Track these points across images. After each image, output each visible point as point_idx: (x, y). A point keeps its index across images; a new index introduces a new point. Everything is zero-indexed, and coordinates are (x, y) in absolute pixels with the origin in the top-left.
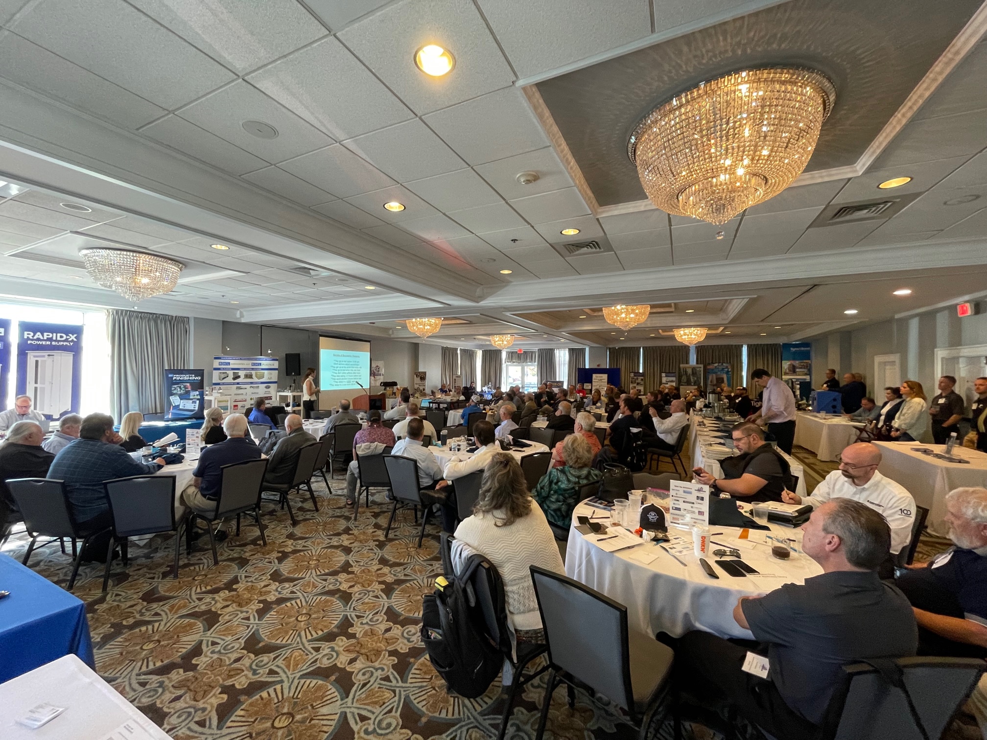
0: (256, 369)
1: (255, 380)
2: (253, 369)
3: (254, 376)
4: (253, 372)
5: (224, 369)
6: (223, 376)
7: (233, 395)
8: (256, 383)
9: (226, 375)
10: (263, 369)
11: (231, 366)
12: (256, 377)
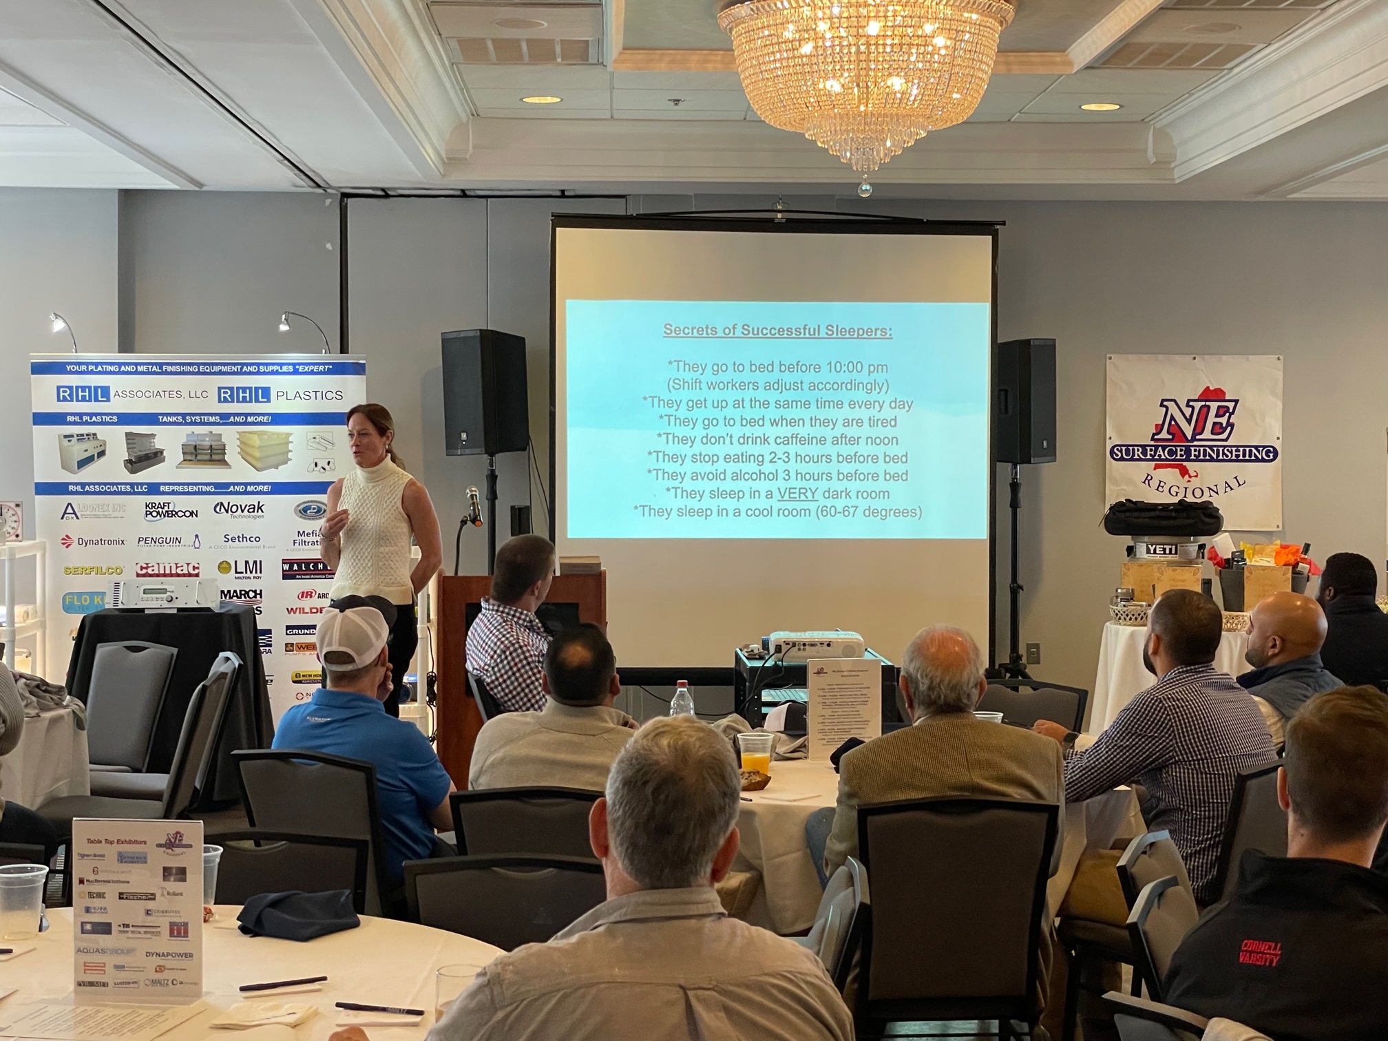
0: (245, 420)
1: (238, 470)
2: (225, 419)
3: (232, 455)
4: (229, 435)
5: (82, 419)
6: (79, 451)
7: (131, 541)
8: (245, 488)
9: (91, 448)
10: (279, 419)
11: (117, 405)
12: (245, 455)
